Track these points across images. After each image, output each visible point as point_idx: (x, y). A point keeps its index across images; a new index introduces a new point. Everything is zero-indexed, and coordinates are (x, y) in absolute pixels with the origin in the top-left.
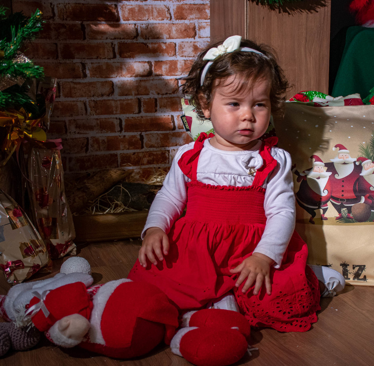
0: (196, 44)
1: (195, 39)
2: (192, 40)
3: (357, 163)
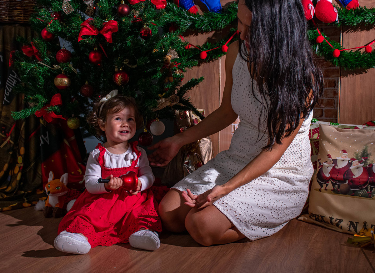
0: (335, 91)
1: (335, 88)
2: (333, 88)
3: (350, 162)
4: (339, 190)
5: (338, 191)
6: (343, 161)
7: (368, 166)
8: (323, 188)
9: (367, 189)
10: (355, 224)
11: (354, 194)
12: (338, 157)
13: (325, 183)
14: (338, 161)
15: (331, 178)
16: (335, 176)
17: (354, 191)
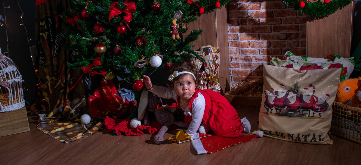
3: (287, 93)
4: (281, 113)
5: (279, 114)
6: (282, 92)
7: (300, 95)
8: (269, 112)
9: (299, 111)
10: (292, 135)
11: (290, 116)
12: (279, 89)
13: (270, 109)
14: (279, 93)
15: (274, 105)
16: (277, 103)
17: (291, 114)
